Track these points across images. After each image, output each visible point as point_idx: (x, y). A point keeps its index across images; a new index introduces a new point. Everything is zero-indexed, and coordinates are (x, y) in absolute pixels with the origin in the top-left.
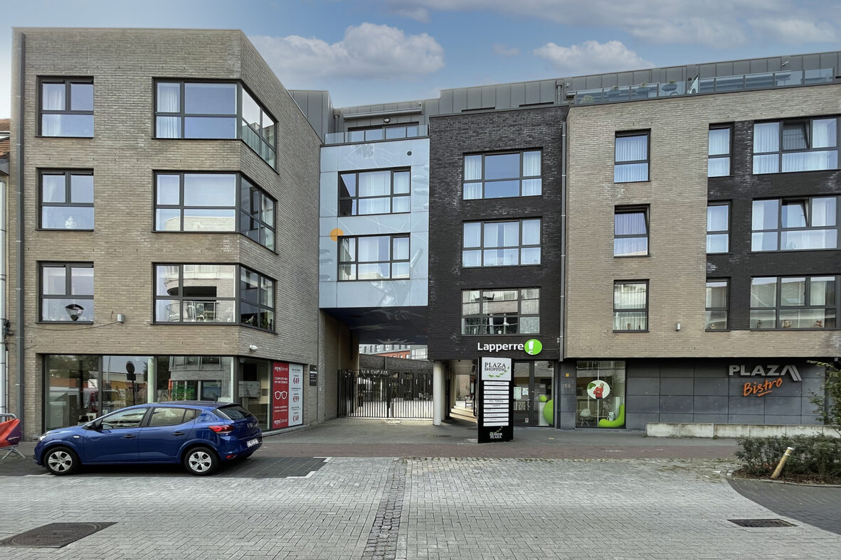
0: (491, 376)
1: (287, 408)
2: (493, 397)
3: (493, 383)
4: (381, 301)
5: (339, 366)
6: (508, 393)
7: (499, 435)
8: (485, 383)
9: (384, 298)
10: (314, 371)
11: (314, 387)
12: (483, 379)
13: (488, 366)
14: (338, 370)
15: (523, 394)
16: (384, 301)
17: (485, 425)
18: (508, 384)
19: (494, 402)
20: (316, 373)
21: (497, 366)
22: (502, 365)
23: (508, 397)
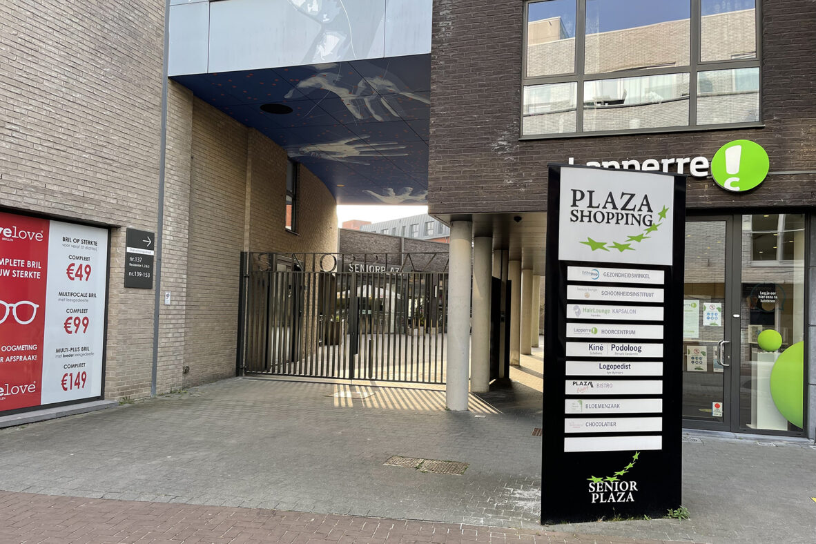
0: (595, 245)
1: (39, 353)
2: (601, 331)
3: (603, 275)
4: (313, 49)
5: (247, 242)
6: (658, 314)
7: (623, 489)
8: (573, 273)
9: (320, 39)
10: (144, 246)
11: (142, 293)
12: (563, 256)
13: (583, 205)
14: (242, 254)
15: (706, 323)
16: (320, 48)
17: (571, 446)
18: (659, 277)
19: (607, 350)
20: (151, 253)
21: (620, 204)
22: (636, 202)
23: (658, 332)
